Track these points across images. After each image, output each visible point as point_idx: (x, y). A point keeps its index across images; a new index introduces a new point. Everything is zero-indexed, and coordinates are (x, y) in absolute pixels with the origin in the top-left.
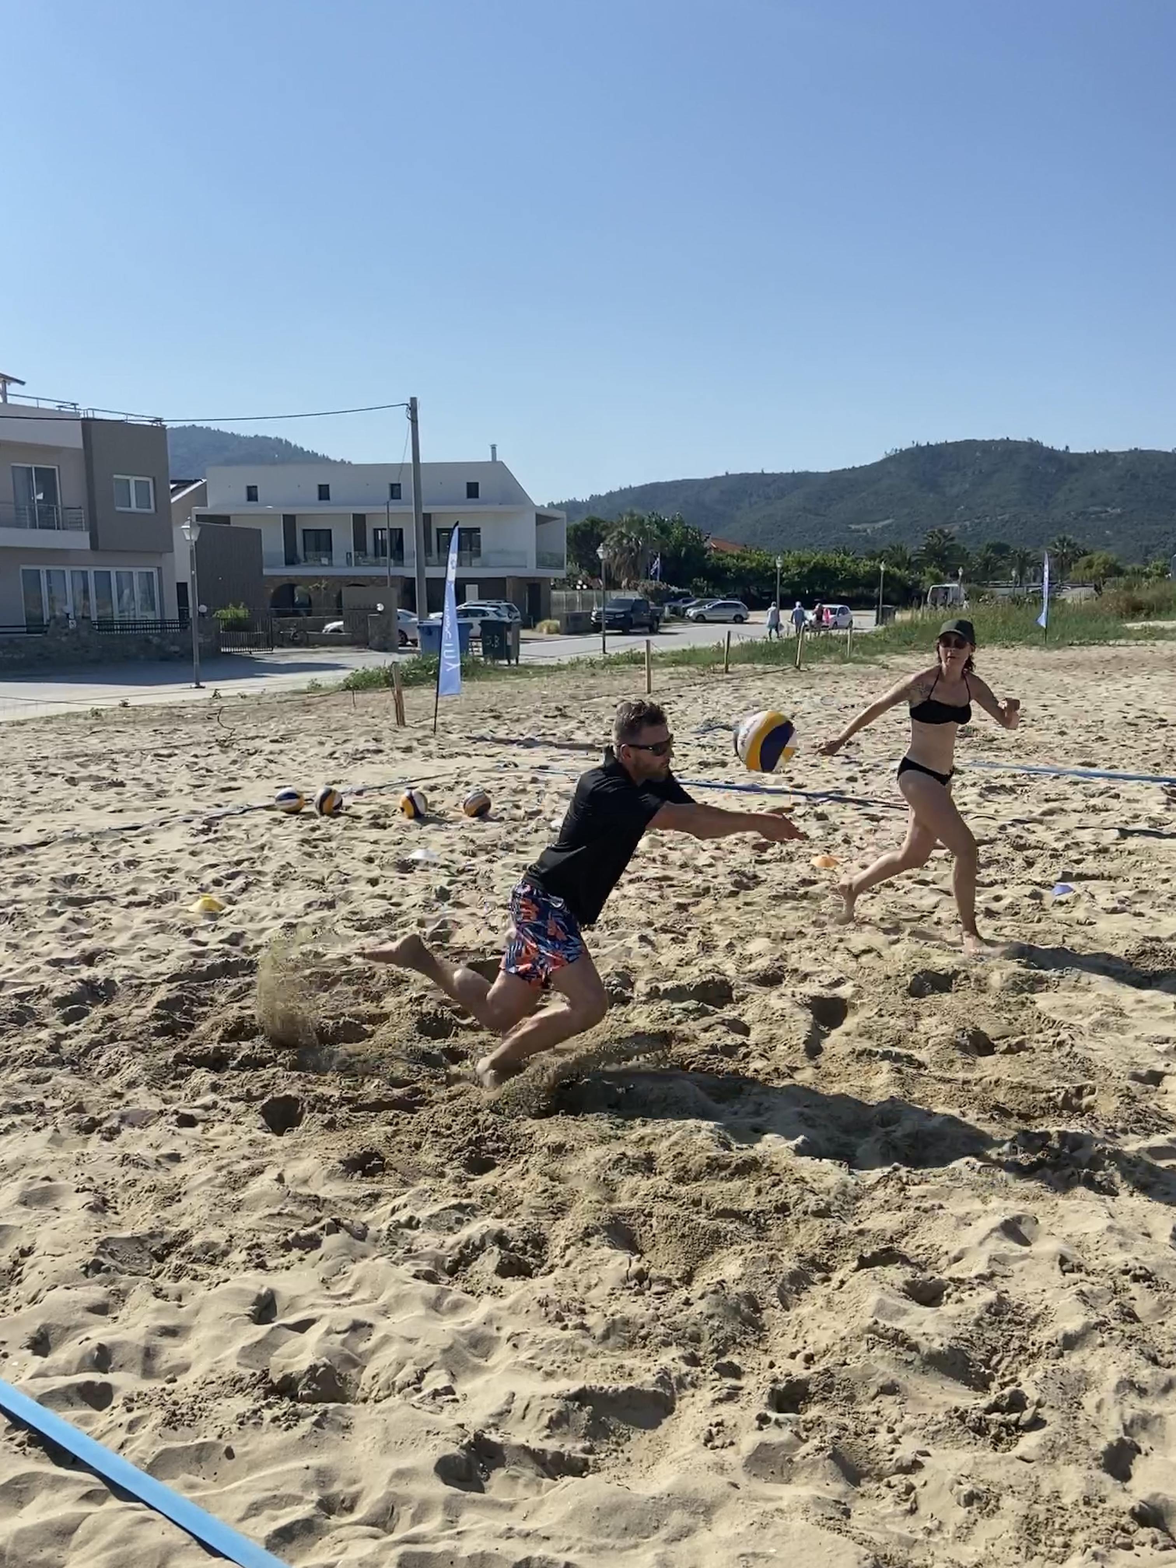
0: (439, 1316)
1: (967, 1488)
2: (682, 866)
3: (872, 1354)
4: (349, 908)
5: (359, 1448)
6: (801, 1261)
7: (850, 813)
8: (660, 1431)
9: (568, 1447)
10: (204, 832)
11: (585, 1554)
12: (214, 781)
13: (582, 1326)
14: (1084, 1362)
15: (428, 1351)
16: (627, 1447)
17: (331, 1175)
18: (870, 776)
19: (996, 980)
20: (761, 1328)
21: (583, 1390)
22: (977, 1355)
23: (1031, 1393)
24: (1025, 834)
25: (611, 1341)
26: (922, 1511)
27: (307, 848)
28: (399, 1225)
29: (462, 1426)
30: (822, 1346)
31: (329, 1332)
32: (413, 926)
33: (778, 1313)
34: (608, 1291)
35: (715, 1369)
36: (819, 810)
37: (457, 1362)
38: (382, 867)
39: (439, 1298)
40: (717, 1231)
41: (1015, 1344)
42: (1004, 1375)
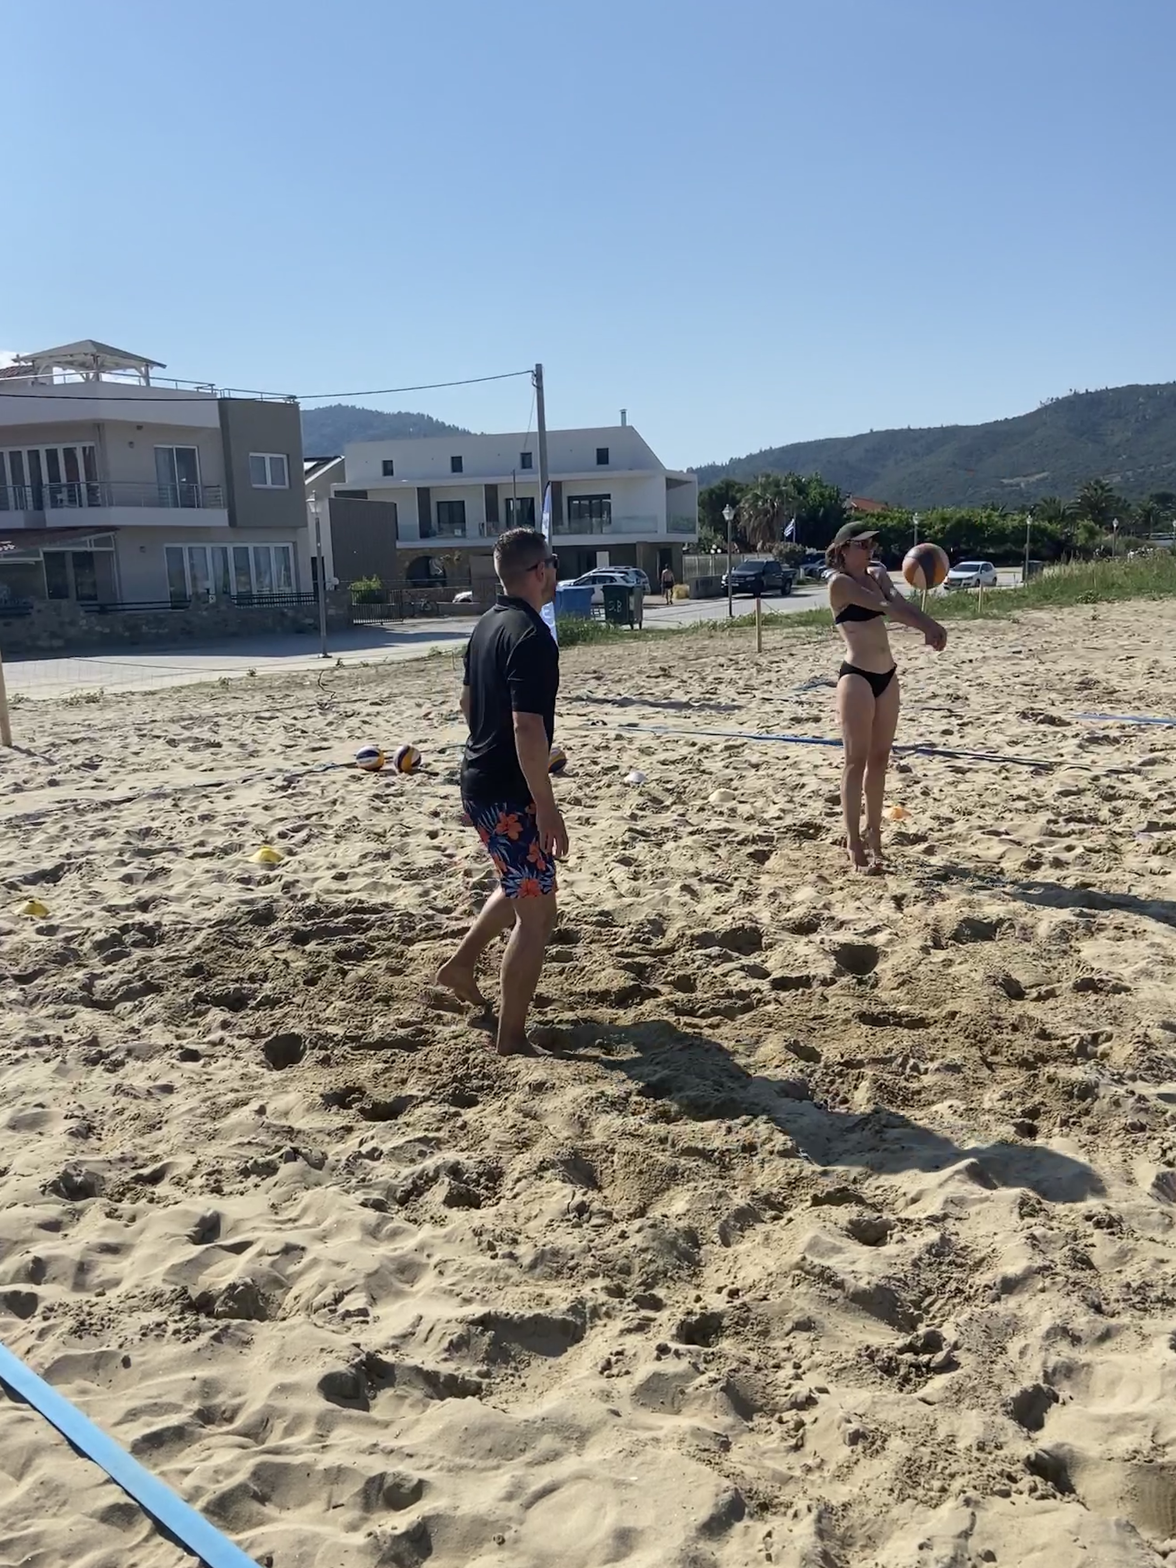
0: (375, 1242)
1: (854, 1426)
2: (748, 819)
3: (796, 1290)
4: (403, 859)
5: (254, 1363)
6: (753, 1199)
7: (937, 765)
8: (562, 1359)
9: (465, 1370)
10: (283, 788)
11: (444, 1473)
12: (306, 741)
13: (511, 1255)
14: (1020, 1306)
15: (352, 1275)
16: (524, 1373)
17: (311, 1108)
18: (968, 729)
19: (1043, 930)
20: (698, 1264)
21: (487, 1316)
22: (908, 1296)
23: (949, 1333)
24: (1118, 785)
25: (538, 1271)
26: (809, 1448)
27: (378, 803)
28: (360, 1155)
29: (357, 1345)
30: (749, 1282)
31: (261, 1254)
32: (460, 876)
33: (716, 1249)
34: (546, 1221)
35: (634, 1301)
36: (903, 763)
37: (380, 1287)
38: (445, 821)
39: (378, 1225)
40: (675, 1168)
41: (953, 1285)
42: (934, 1317)
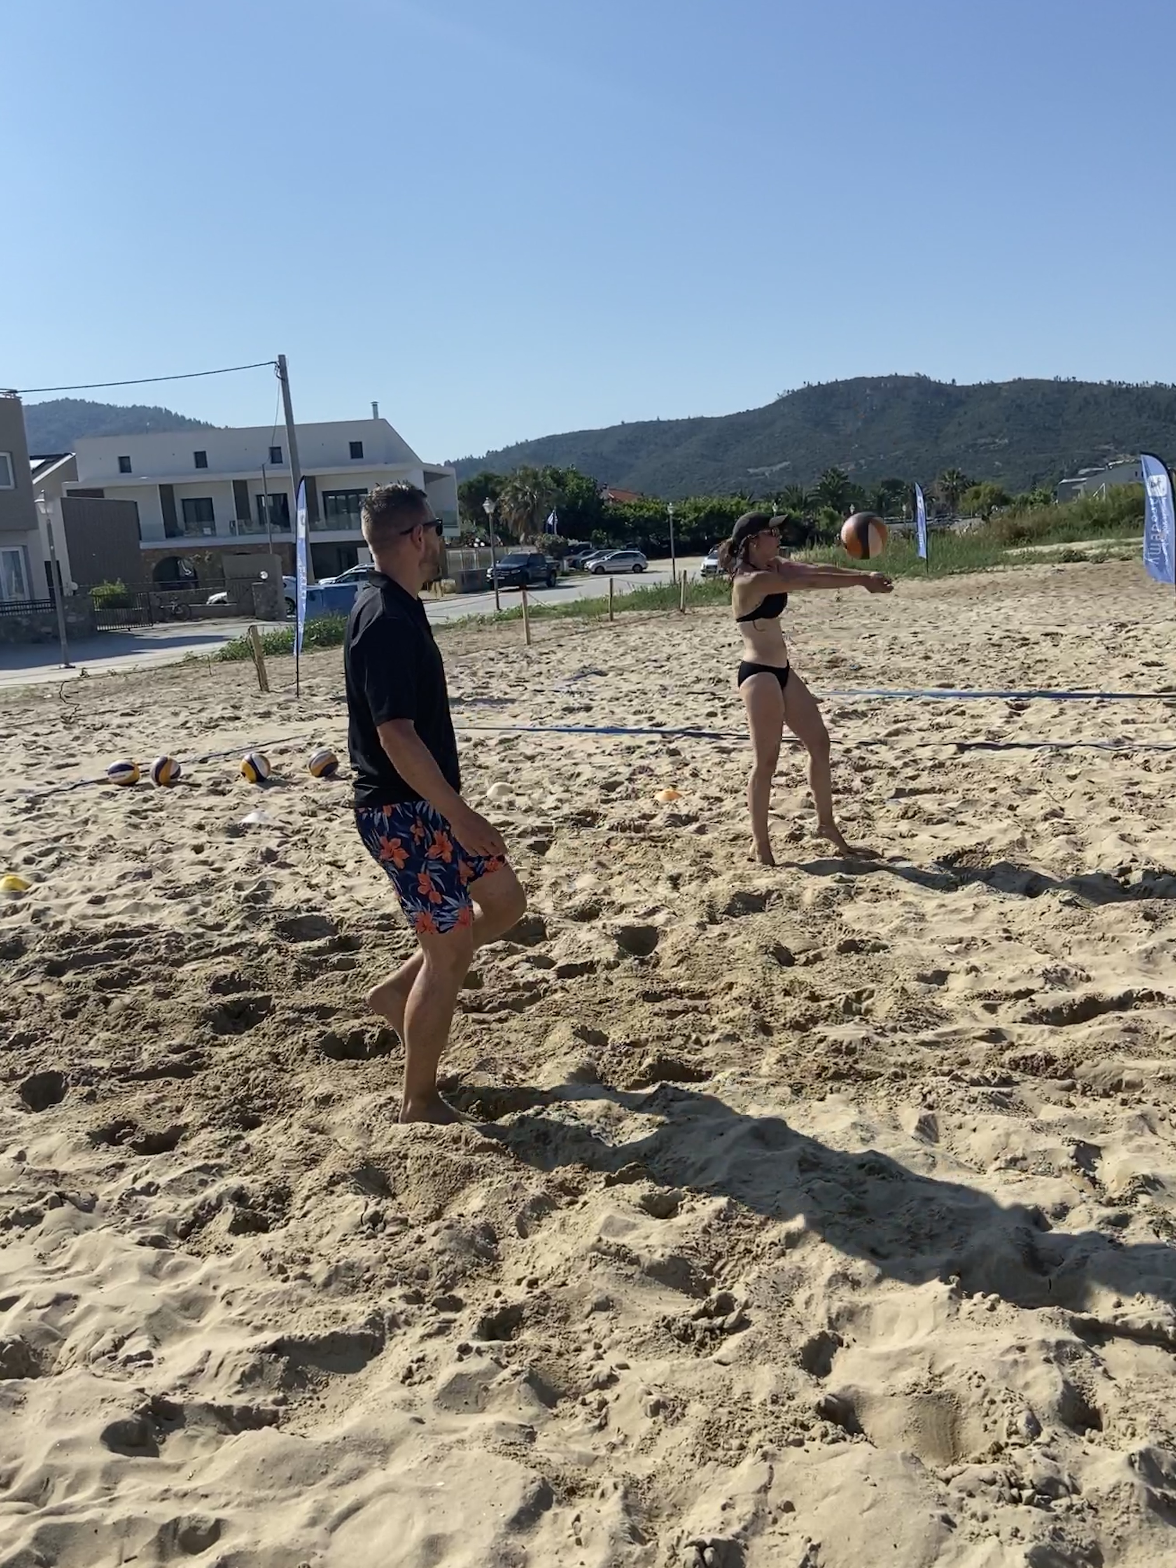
0: (156, 1281)
1: (655, 1397)
2: (526, 811)
3: (594, 1272)
4: (166, 876)
6: (548, 1187)
7: (704, 747)
8: (362, 1374)
9: (259, 1400)
10: (27, 810)
11: (242, 1508)
12: (50, 758)
13: (303, 1276)
14: (803, 1259)
15: (132, 1318)
16: (321, 1395)
17: (77, 1148)
18: (730, 710)
19: (808, 897)
20: (496, 1258)
21: (280, 1341)
22: (700, 1262)
23: (740, 1293)
24: (868, 756)
25: (332, 1288)
26: (613, 1425)
27: (135, 820)
28: (134, 1192)
29: (142, 1391)
30: (548, 1269)
31: (29, 1308)
32: (230, 890)
33: (513, 1241)
34: (339, 1237)
35: (433, 1305)
36: (672, 746)
37: (163, 1327)
38: (210, 833)
39: (158, 1263)
40: (469, 1166)
41: (741, 1247)
42: (726, 1280)
